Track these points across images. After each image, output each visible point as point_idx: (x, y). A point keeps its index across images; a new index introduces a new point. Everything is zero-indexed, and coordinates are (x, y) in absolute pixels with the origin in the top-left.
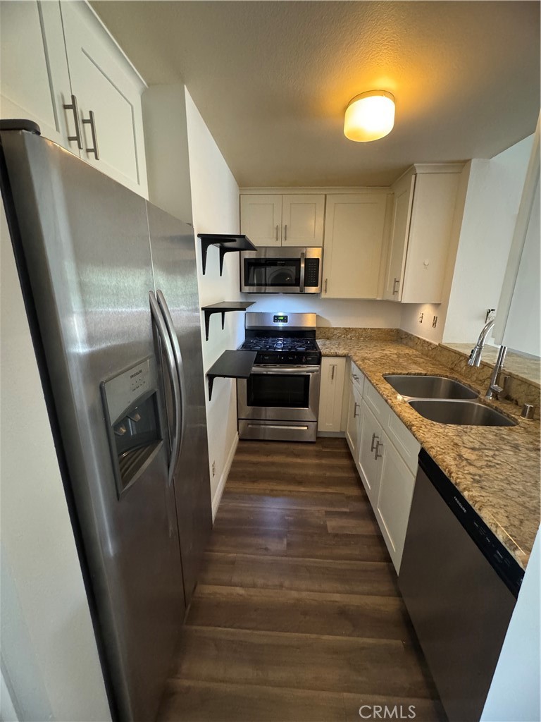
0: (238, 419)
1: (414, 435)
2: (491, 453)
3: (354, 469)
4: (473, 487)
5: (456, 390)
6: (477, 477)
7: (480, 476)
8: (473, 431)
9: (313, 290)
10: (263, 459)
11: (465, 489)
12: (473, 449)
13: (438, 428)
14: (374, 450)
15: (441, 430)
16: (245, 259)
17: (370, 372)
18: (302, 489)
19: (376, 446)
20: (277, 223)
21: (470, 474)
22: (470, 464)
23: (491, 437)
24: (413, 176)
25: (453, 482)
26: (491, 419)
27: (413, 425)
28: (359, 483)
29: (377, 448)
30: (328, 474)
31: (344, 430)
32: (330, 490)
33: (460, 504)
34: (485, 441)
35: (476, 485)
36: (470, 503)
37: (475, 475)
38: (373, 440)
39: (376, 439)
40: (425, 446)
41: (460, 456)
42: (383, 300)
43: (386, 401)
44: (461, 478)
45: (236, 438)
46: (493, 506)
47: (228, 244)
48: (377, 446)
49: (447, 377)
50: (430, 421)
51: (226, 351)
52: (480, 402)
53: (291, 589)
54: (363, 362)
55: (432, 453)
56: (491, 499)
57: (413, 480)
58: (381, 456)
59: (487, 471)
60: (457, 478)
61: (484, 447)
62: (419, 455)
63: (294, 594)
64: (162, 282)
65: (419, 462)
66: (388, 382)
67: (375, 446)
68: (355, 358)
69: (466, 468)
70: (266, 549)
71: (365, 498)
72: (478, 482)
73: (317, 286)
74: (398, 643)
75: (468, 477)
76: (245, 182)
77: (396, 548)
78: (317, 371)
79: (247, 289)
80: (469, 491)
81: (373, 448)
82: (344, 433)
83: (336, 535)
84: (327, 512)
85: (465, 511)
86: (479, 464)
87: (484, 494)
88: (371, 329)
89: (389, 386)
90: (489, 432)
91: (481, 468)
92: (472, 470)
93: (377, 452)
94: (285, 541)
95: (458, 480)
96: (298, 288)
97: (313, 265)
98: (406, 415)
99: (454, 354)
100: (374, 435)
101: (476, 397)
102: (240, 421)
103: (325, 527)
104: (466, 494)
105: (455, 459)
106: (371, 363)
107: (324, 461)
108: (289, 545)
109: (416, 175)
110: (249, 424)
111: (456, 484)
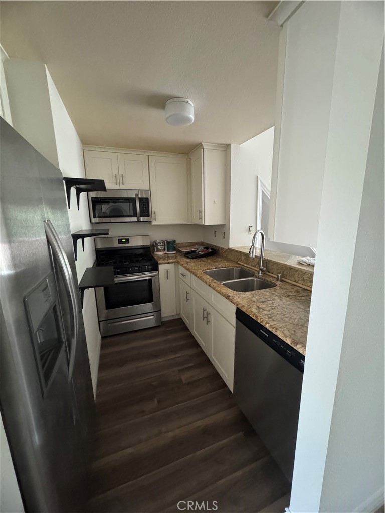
0: (99, 322)
1: (231, 302)
2: (271, 302)
3: (191, 336)
4: (270, 321)
5: (243, 273)
6: (269, 316)
7: (270, 314)
8: (259, 293)
9: (146, 219)
10: (125, 347)
11: (266, 323)
12: (263, 302)
13: (242, 294)
14: (205, 319)
15: (245, 296)
16: (92, 198)
17: (194, 269)
18: (159, 360)
19: (206, 317)
20: (115, 172)
21: (266, 315)
22: (264, 310)
23: (268, 294)
24: (202, 150)
25: (259, 321)
26: (264, 285)
27: (230, 296)
28: (196, 344)
29: (207, 317)
30: (174, 345)
31: (178, 313)
32: (178, 355)
33: (264, 333)
34: (266, 297)
35: (270, 319)
36: (270, 329)
37: (268, 315)
38: (203, 312)
39: (205, 311)
40: (239, 306)
41: (258, 307)
42: (192, 224)
43: (209, 285)
44: (263, 318)
45: (99, 337)
46: (281, 328)
47: (82, 187)
48: (207, 315)
49: (236, 266)
50: (237, 292)
51: (87, 268)
52: (256, 277)
53: (168, 432)
54: (188, 264)
55: (244, 310)
56: (279, 324)
57: (234, 330)
58: (209, 321)
59: (272, 311)
60: (261, 318)
61: (266, 300)
62: (236, 313)
63: (171, 434)
64: (49, 214)
65: (236, 317)
66: (207, 274)
67: (205, 315)
68: (181, 262)
69: (263, 312)
70: (143, 412)
71: (203, 353)
72: (271, 318)
73: (149, 216)
74: (240, 434)
75: (266, 316)
76: (87, 142)
77: (228, 377)
78: (156, 275)
79: (94, 221)
80: (268, 323)
81: (204, 318)
82: (179, 314)
83: (189, 383)
84: (180, 371)
85: (268, 336)
86: (267, 309)
87: (276, 323)
88: (186, 243)
89: (208, 276)
90: (266, 292)
91: (269, 311)
92: (266, 312)
93: (207, 320)
94: (156, 401)
95: (262, 320)
96: (136, 218)
97: (145, 203)
98: (224, 291)
99: (237, 253)
100: (204, 308)
101: (253, 275)
102: (101, 322)
103: (181, 380)
104: (267, 326)
105: (256, 309)
106: (193, 265)
107: (170, 337)
108: (159, 402)
109: (203, 149)
110: (109, 323)
111: (261, 322)
